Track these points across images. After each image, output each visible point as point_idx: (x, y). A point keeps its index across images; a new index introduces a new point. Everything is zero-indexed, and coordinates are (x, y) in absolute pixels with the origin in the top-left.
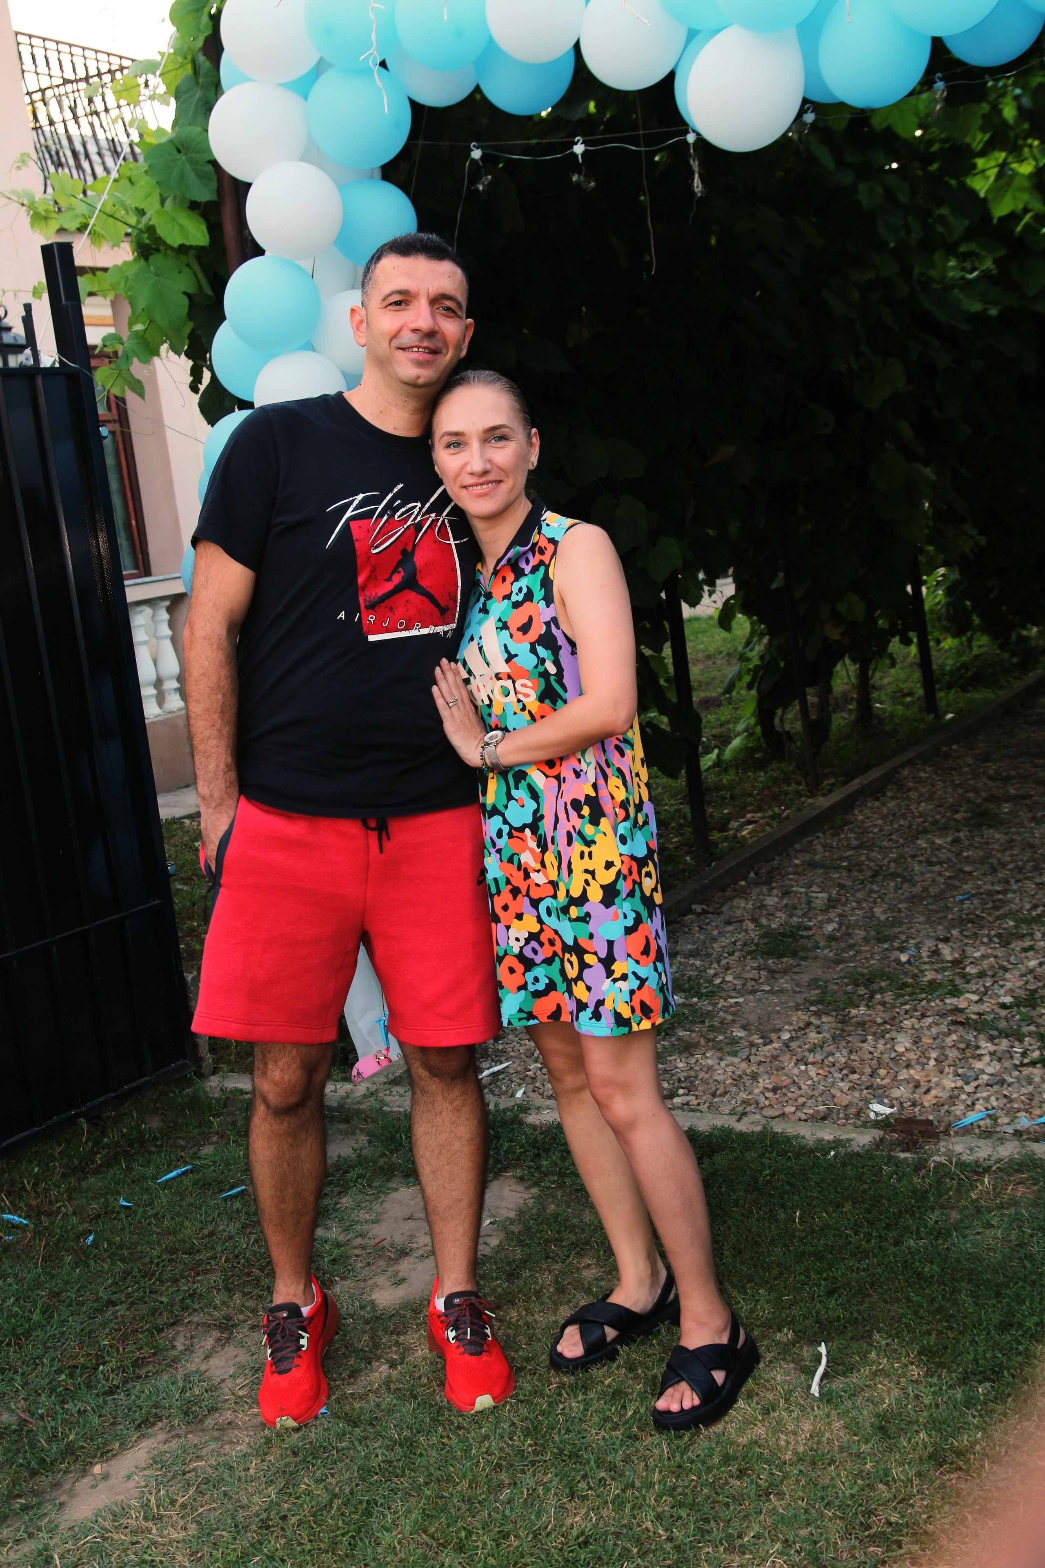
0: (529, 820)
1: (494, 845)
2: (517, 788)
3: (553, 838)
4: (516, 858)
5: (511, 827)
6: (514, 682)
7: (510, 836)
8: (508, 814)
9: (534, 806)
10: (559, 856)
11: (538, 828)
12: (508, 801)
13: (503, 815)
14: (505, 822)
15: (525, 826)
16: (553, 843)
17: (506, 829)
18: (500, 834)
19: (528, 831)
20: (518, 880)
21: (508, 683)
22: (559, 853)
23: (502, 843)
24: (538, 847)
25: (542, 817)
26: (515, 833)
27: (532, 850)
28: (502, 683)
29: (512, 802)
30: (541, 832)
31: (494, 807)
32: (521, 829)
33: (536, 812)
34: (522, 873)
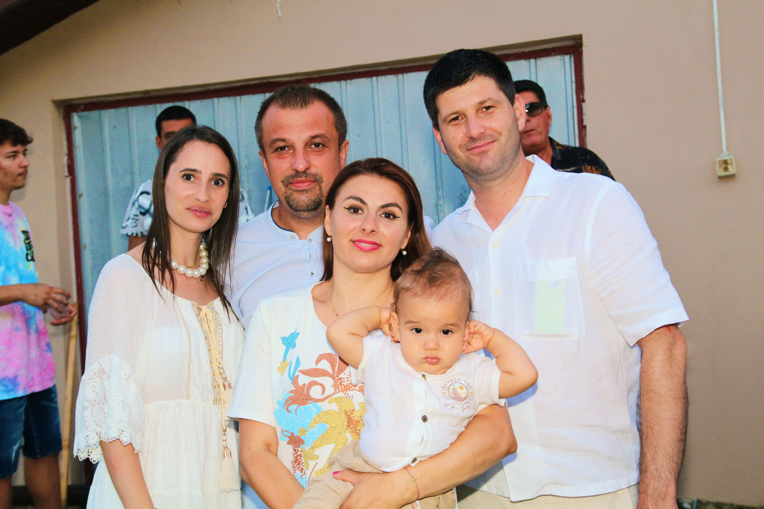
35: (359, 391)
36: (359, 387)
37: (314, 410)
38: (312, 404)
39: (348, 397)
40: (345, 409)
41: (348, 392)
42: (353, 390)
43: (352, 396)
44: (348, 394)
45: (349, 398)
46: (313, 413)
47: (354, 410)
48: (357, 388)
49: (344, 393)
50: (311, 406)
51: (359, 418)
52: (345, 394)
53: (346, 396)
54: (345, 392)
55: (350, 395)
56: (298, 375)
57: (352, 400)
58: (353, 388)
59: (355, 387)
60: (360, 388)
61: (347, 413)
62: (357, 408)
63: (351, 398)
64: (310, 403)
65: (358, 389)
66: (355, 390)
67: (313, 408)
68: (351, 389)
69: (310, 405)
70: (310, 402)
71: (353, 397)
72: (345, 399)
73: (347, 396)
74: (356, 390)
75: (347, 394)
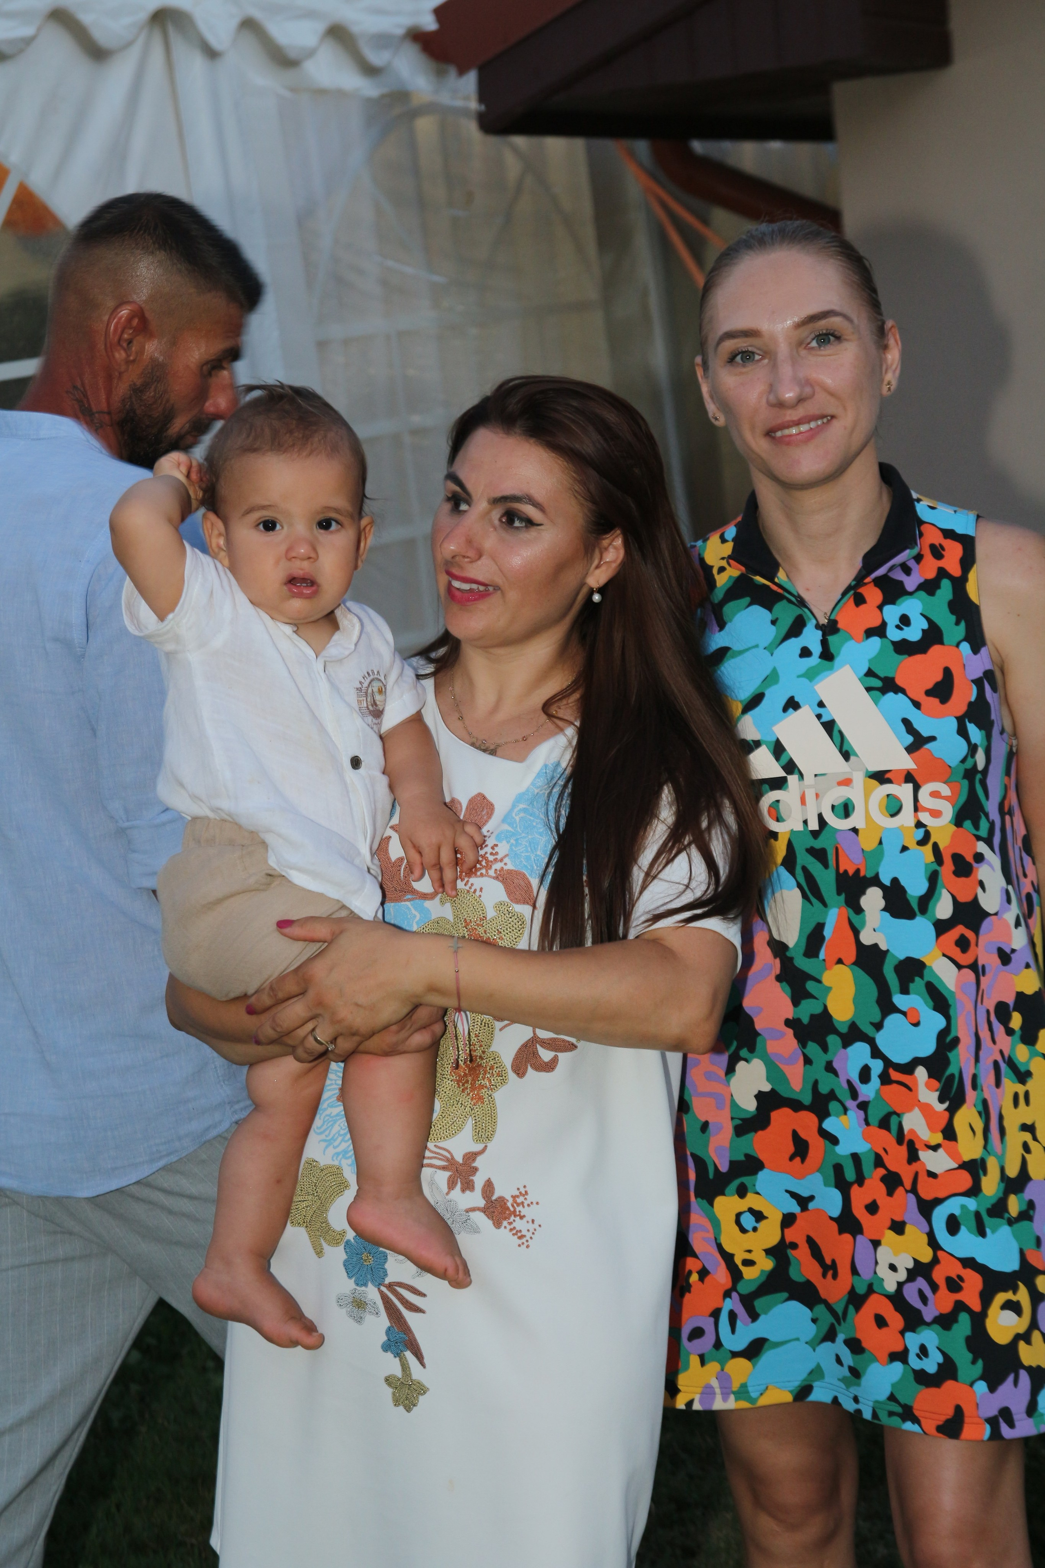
0: (927, 1047)
1: (854, 1094)
2: (905, 991)
3: (975, 1077)
4: (894, 1121)
5: (888, 1063)
6: (917, 788)
7: (885, 1079)
8: (882, 1039)
9: (940, 1022)
10: (985, 1111)
11: (947, 1063)
12: (885, 1015)
13: (871, 1042)
14: (876, 1053)
15: (917, 1062)
16: (974, 1086)
17: (877, 1067)
18: (865, 1074)
19: (921, 1073)
20: (896, 1159)
21: (905, 791)
22: (985, 1103)
23: (869, 1091)
24: (941, 1100)
25: (956, 1041)
26: (894, 1075)
27: (926, 1109)
28: (888, 788)
29: (893, 1020)
30: (952, 1069)
31: (853, 1026)
32: (908, 1068)
33: (943, 1035)
34: (904, 1149)
35: (496, 878)
36: (496, 870)
37: (415, 916)
38: (412, 902)
39: (472, 890)
40: (466, 916)
41: (472, 880)
42: (482, 875)
43: (481, 889)
44: (472, 885)
45: (475, 891)
46: (413, 921)
47: (486, 919)
48: (492, 872)
49: (464, 882)
50: (410, 906)
51: (497, 935)
52: (465, 885)
53: (468, 889)
54: (466, 879)
55: (477, 886)
56: (390, 837)
57: (480, 896)
58: (484, 871)
59: (487, 871)
60: (498, 872)
61: (468, 925)
62: (491, 913)
63: (478, 893)
64: (409, 900)
65: (494, 875)
66: (487, 875)
67: (414, 912)
68: (479, 873)
69: (408, 903)
70: (409, 896)
71: (483, 891)
72: (465, 896)
73: (470, 888)
74: (490, 877)
75: (469, 885)
